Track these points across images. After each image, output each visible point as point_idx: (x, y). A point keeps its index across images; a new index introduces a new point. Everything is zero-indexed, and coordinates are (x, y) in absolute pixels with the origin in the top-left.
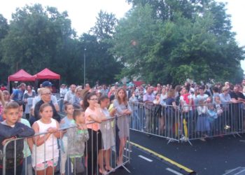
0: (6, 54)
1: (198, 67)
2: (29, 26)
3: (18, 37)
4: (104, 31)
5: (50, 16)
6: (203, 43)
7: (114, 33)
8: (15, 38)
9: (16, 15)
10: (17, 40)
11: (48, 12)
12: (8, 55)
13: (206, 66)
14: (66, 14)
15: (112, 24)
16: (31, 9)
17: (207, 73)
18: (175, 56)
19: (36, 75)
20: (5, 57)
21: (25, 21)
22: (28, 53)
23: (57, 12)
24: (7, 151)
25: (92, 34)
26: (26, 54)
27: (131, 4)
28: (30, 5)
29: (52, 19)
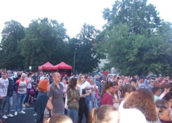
0: (23, 49)
1: (163, 65)
2: (41, 32)
3: (33, 39)
4: (86, 37)
5: (52, 26)
6: (167, 50)
7: (93, 39)
8: (31, 39)
10: (32, 41)
11: (51, 23)
12: (25, 51)
13: (168, 65)
14: (62, 24)
15: (92, 33)
16: (42, 21)
17: (170, 70)
18: (147, 57)
20: (22, 52)
22: (38, 50)
23: (57, 24)
25: (78, 38)
26: (37, 50)
27: (107, 20)
28: (41, 18)
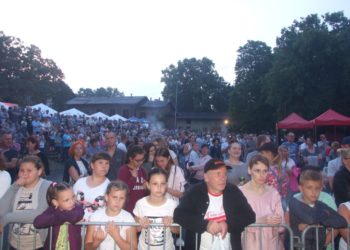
0: (271, 92)
2: (300, 51)
3: (286, 69)
5: (330, 28)
8: (281, 70)
9: (282, 39)
10: (284, 72)
11: (327, 24)
12: (273, 94)
16: (301, 26)
19: (314, 121)
20: (269, 97)
21: (294, 44)
22: (299, 89)
23: (344, 19)
24: (306, 239)
26: (297, 90)
29: (334, 31)
